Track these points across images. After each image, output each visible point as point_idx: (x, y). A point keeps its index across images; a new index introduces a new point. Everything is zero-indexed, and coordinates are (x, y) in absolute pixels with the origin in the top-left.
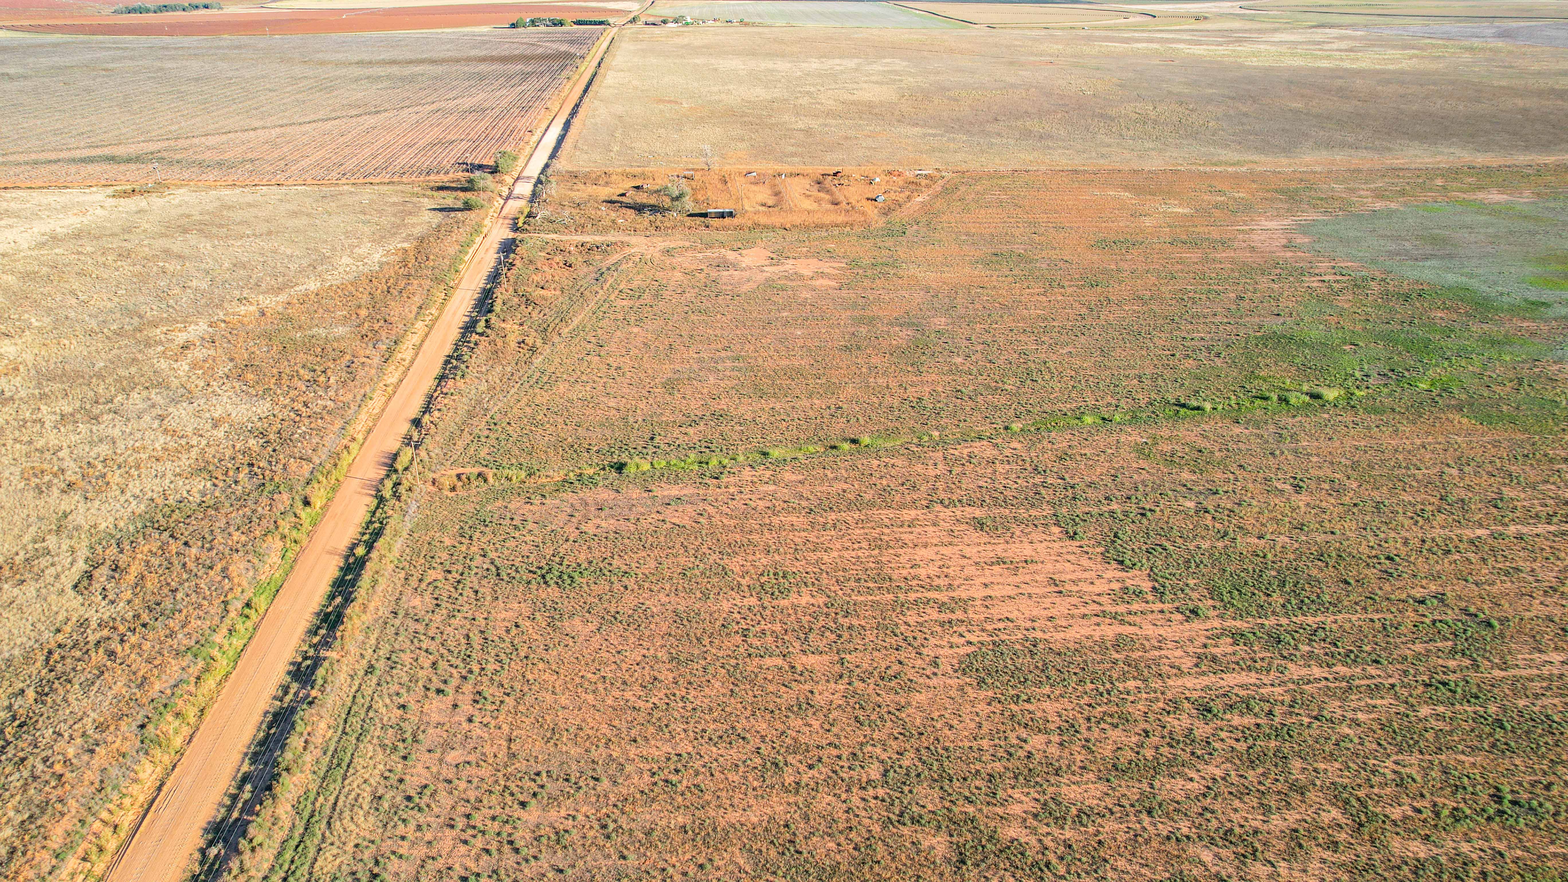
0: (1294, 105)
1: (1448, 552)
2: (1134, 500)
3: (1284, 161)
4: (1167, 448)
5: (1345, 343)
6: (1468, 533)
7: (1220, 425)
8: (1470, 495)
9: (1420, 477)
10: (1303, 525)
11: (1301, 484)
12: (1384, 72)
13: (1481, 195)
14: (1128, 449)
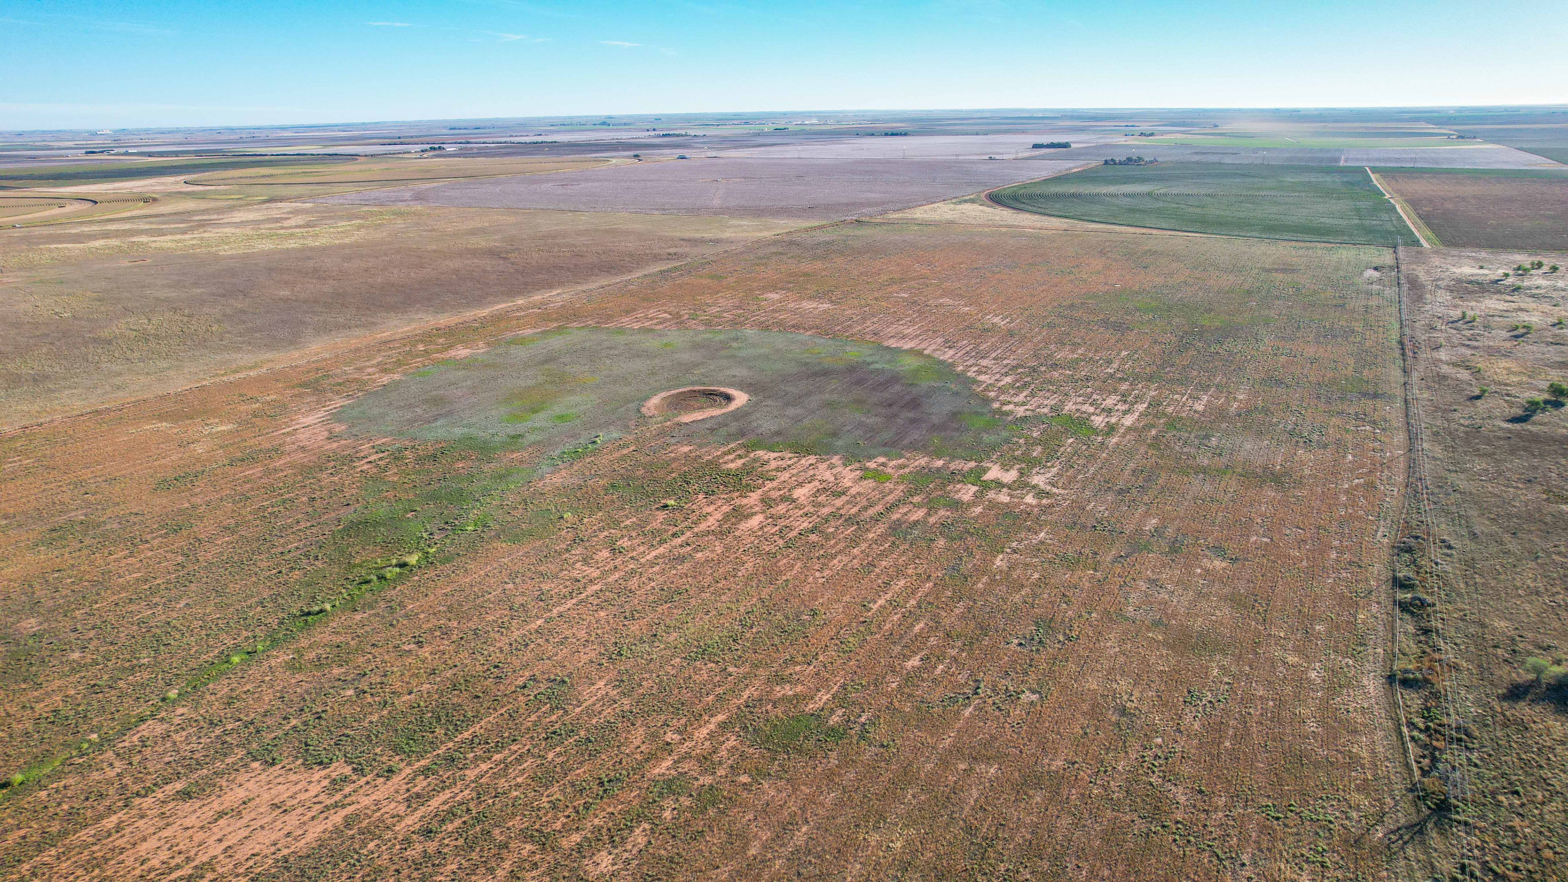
0: (282, 293)
1: (527, 645)
2: (307, 710)
3: (296, 354)
4: (312, 655)
5: (406, 512)
6: (534, 626)
7: (344, 618)
8: (525, 598)
9: (493, 599)
10: (434, 670)
11: (421, 639)
12: (342, 247)
13: (452, 353)
14: (281, 670)
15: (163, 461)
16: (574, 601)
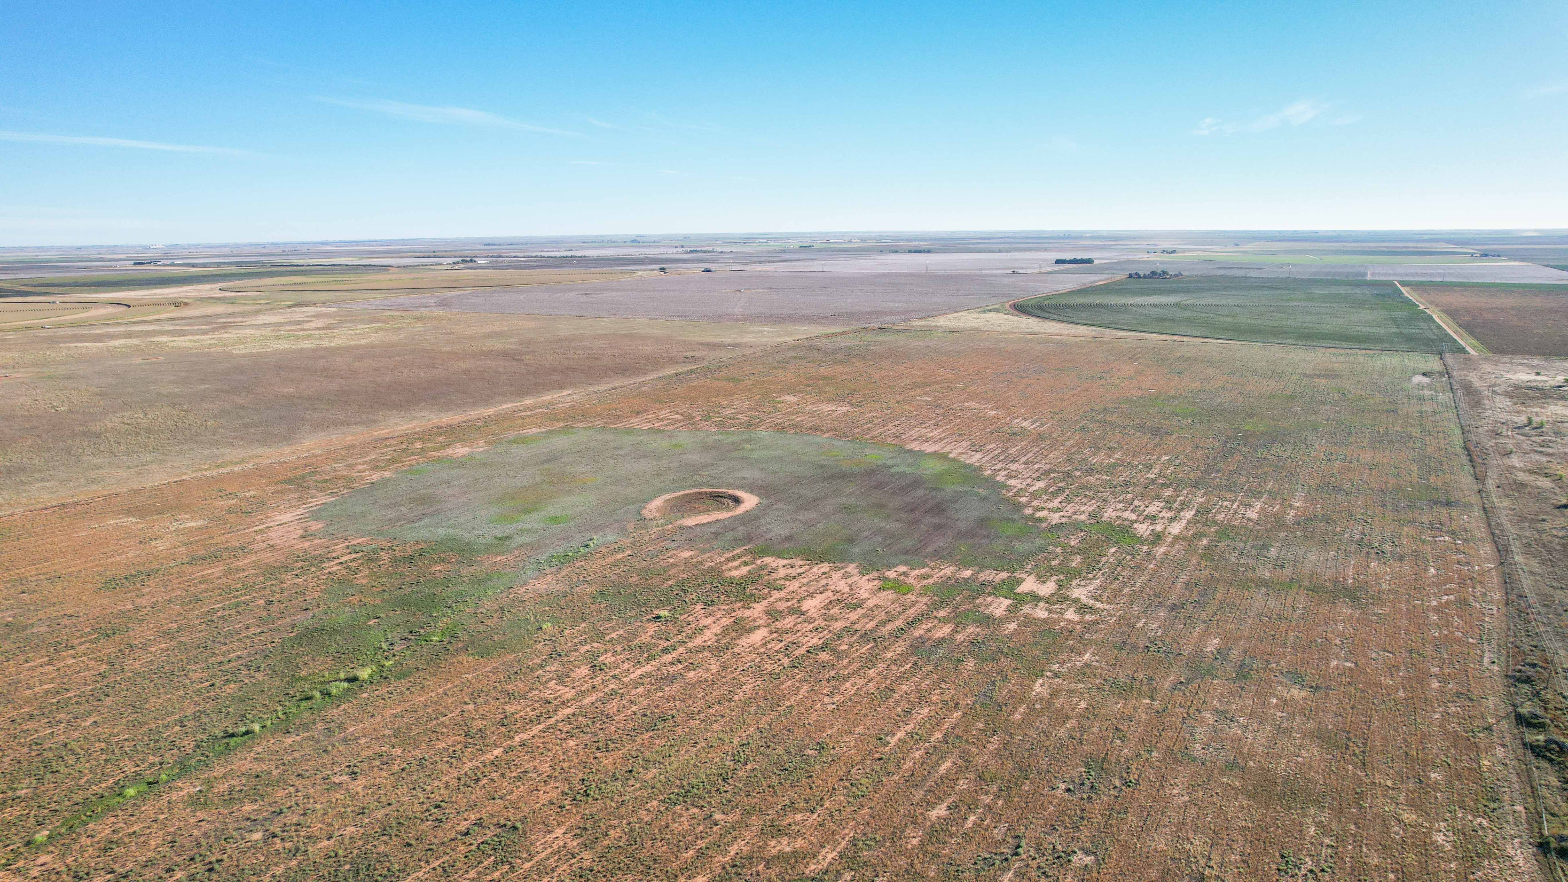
0: (285, 390)
1: (478, 780)
2: (198, 859)
3: (287, 450)
4: (223, 787)
5: (369, 619)
6: (490, 756)
7: (271, 742)
8: (485, 723)
9: (448, 723)
10: (364, 808)
11: (356, 769)
12: (357, 347)
13: (450, 451)
14: (181, 806)
15: (118, 558)
16: (541, 727)
